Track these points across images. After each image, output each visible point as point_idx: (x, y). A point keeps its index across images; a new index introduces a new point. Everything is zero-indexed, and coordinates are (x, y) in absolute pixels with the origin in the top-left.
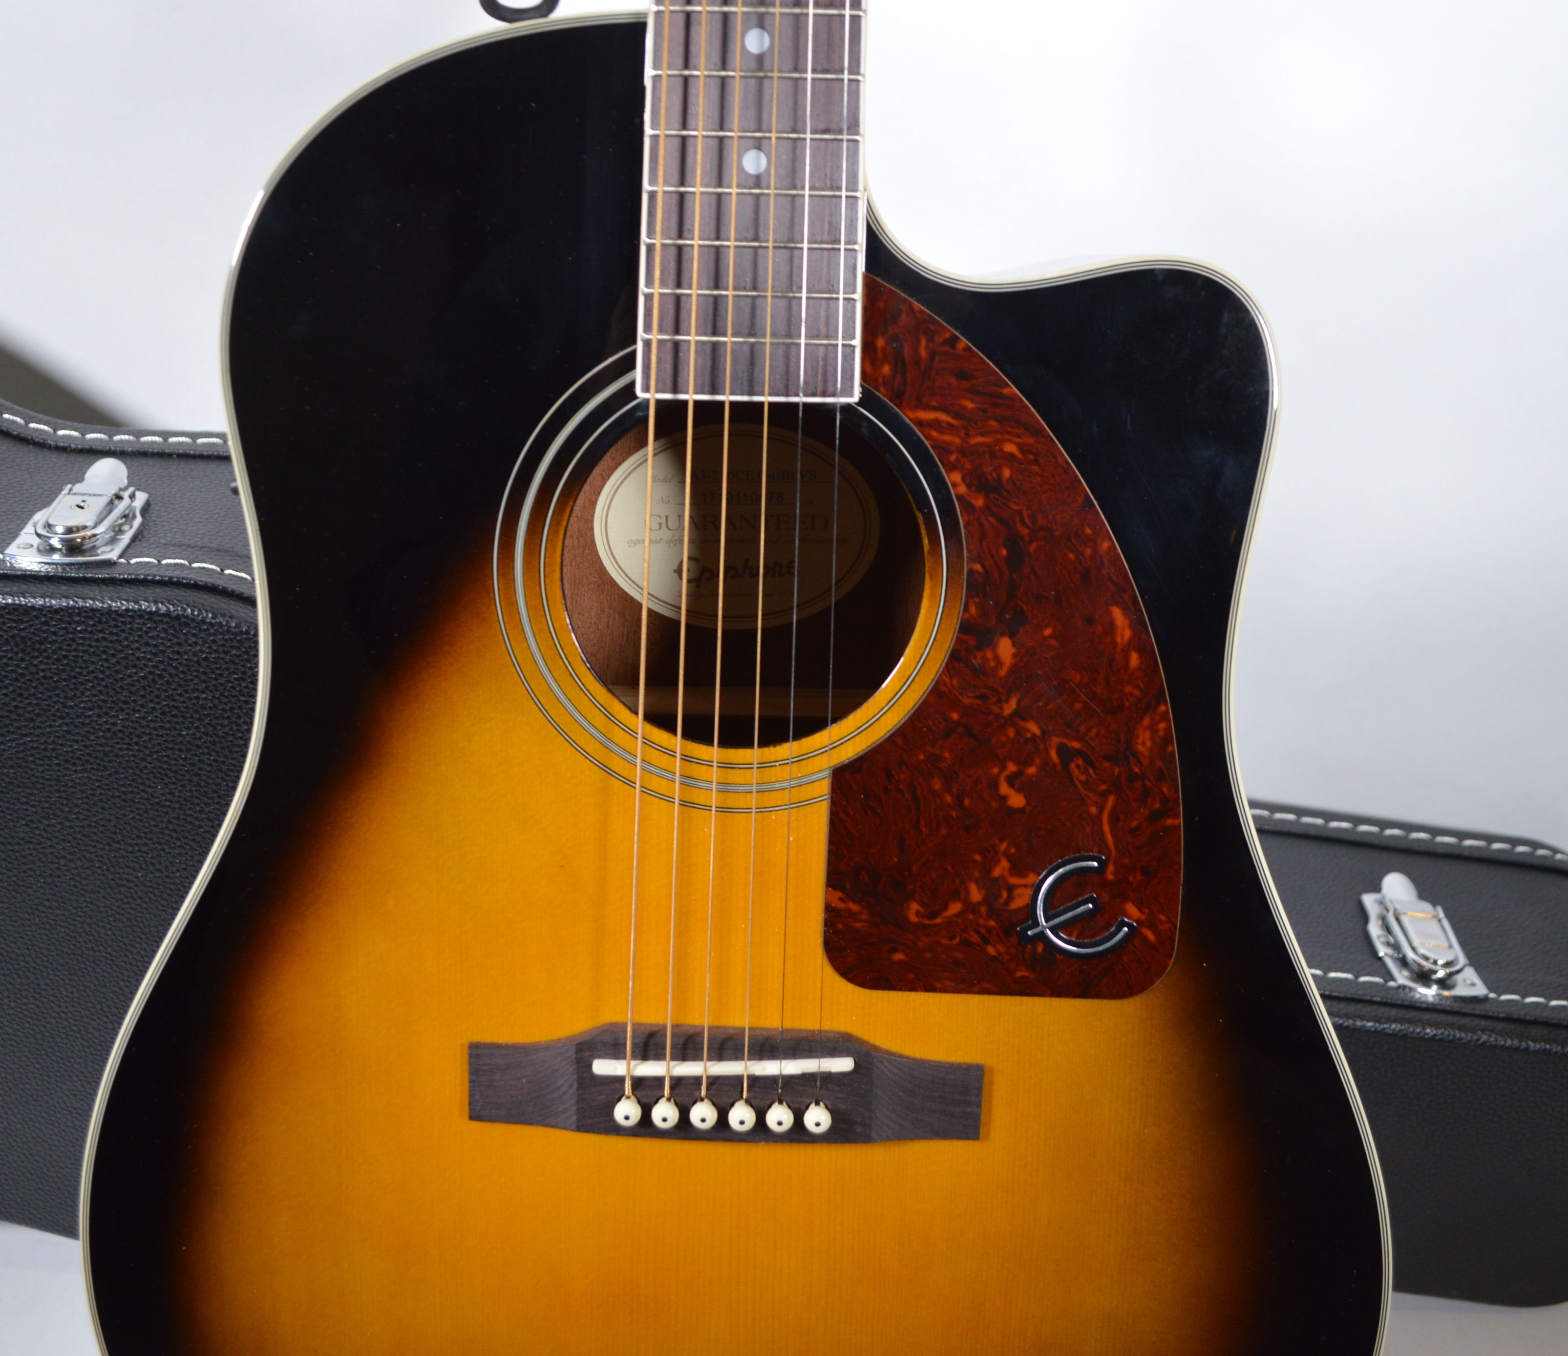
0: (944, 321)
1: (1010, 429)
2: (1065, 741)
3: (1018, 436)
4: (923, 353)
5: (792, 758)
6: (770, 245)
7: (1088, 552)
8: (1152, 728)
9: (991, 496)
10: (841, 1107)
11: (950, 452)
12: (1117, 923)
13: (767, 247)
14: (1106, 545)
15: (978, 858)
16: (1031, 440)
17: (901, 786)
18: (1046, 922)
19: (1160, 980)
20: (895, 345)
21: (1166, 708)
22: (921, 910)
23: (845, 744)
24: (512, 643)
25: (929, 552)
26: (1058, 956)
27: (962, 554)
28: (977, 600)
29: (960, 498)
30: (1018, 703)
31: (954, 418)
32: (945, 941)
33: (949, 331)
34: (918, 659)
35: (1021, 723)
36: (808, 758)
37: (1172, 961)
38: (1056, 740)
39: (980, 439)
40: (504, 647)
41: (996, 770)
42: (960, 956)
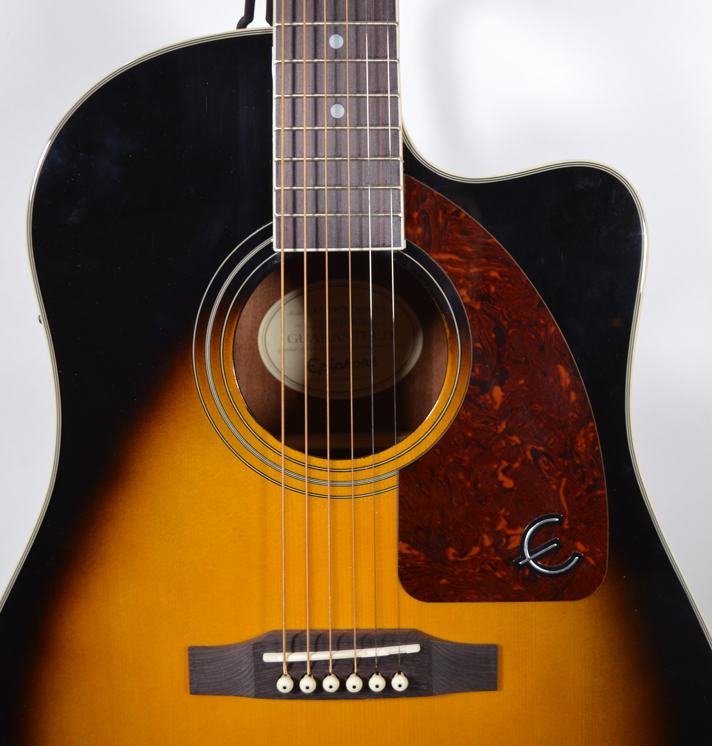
0: (452, 201)
1: (493, 263)
2: (536, 447)
3: (499, 267)
4: (441, 220)
5: (375, 464)
6: (348, 159)
7: (543, 333)
8: (586, 436)
9: (485, 303)
10: (414, 675)
11: (459, 278)
12: (572, 555)
14: (553, 329)
15: (488, 519)
16: (506, 269)
17: (440, 478)
18: (530, 556)
19: (599, 588)
20: (424, 216)
21: (593, 424)
22: (456, 552)
23: (405, 455)
24: (205, 402)
25: (450, 338)
26: (538, 576)
27: (469, 337)
28: (479, 364)
29: (466, 304)
30: (507, 425)
31: (460, 257)
32: (471, 571)
33: (455, 206)
34: (446, 402)
35: (509, 437)
36: (384, 464)
37: (605, 576)
38: (530, 446)
39: (476, 270)
40: (201, 404)
41: (495, 466)
42: (479, 579)
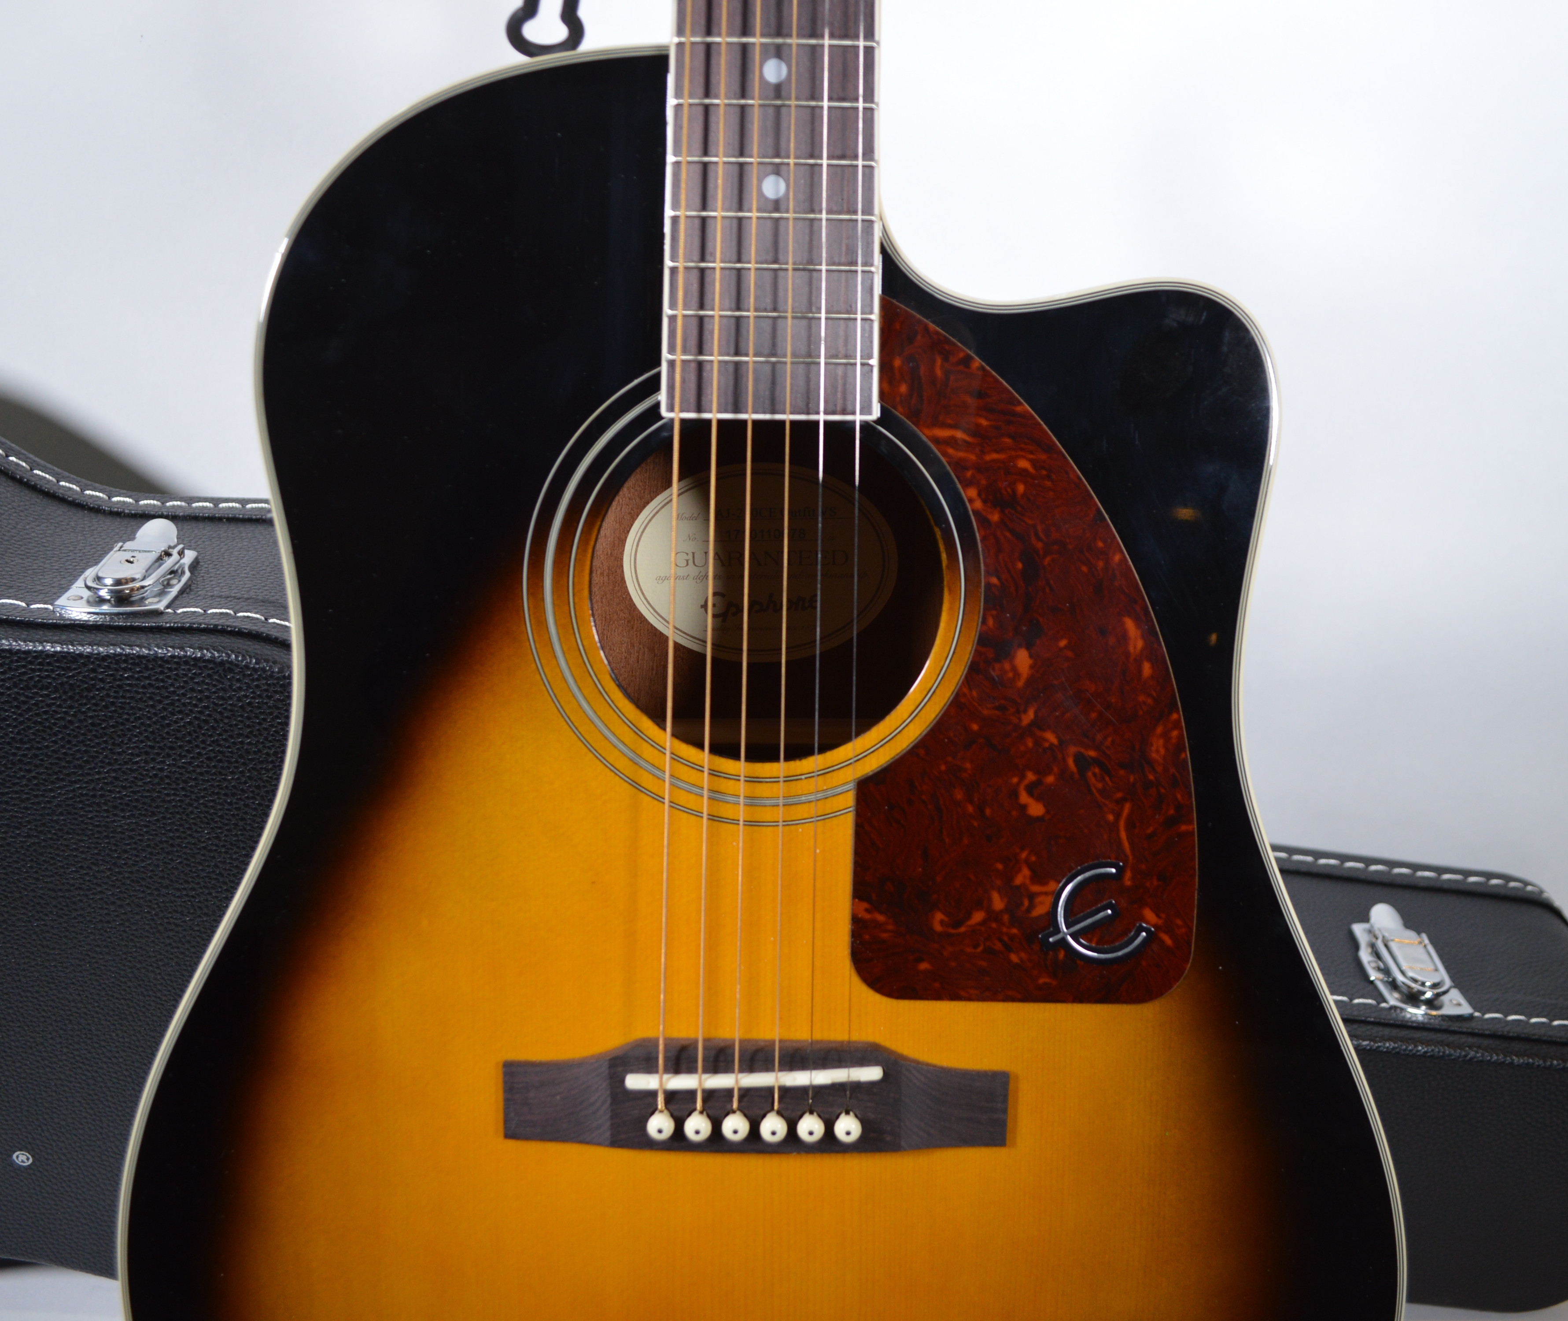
0: (958, 341)
1: (1023, 446)
2: (1082, 750)
3: (1031, 453)
4: (939, 372)
5: (818, 771)
6: (790, 267)
7: (1101, 564)
8: (1165, 736)
9: (1006, 511)
10: (872, 1116)
11: (966, 469)
12: (1135, 928)
13: (787, 270)
14: (1117, 558)
15: (1000, 866)
16: (1043, 457)
17: (924, 797)
18: (1067, 928)
19: (1178, 984)
20: (911, 365)
21: (1179, 716)
22: (946, 919)
23: (868, 757)
24: (542, 661)
25: (947, 567)
26: (1078, 962)
27: (979, 567)
28: (994, 612)
29: (976, 513)
30: (1036, 713)
31: (969, 435)
32: (969, 950)
33: (963, 351)
34: (938, 672)
35: (1039, 733)
36: (833, 771)
37: (1189, 965)
38: (1073, 749)
39: (995, 456)
40: (534, 665)
41: (1015, 780)
42: (984, 964)
